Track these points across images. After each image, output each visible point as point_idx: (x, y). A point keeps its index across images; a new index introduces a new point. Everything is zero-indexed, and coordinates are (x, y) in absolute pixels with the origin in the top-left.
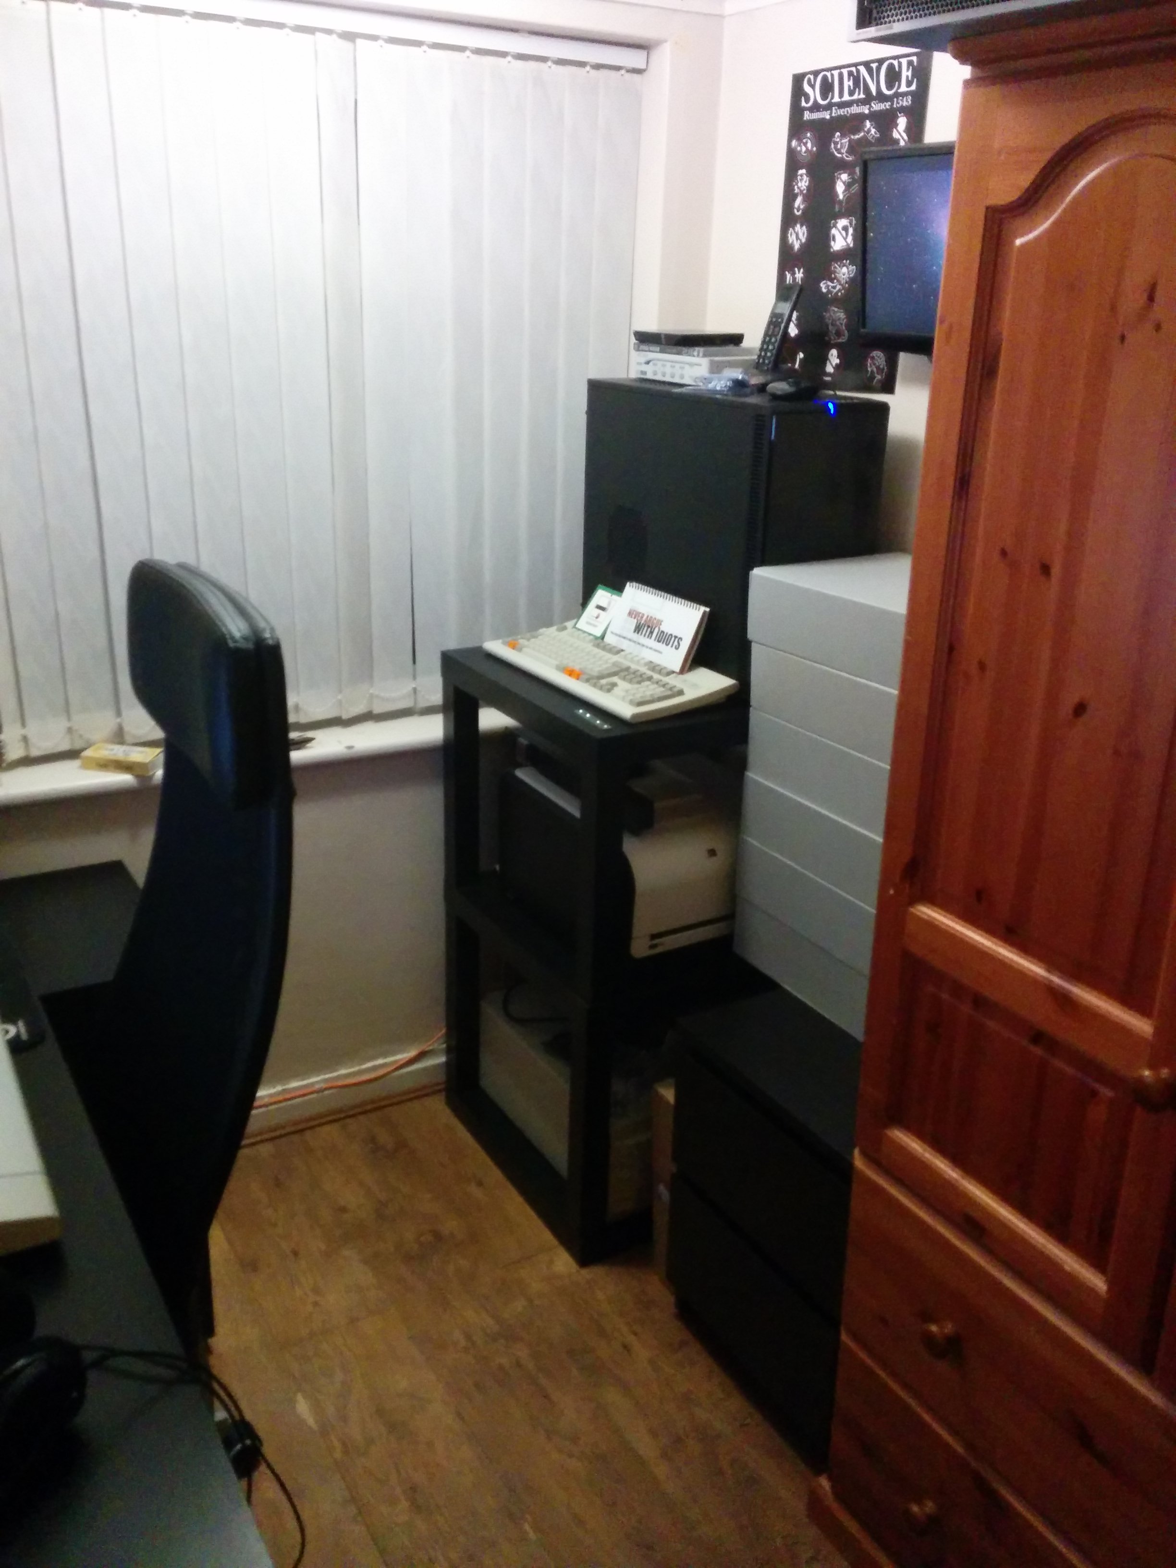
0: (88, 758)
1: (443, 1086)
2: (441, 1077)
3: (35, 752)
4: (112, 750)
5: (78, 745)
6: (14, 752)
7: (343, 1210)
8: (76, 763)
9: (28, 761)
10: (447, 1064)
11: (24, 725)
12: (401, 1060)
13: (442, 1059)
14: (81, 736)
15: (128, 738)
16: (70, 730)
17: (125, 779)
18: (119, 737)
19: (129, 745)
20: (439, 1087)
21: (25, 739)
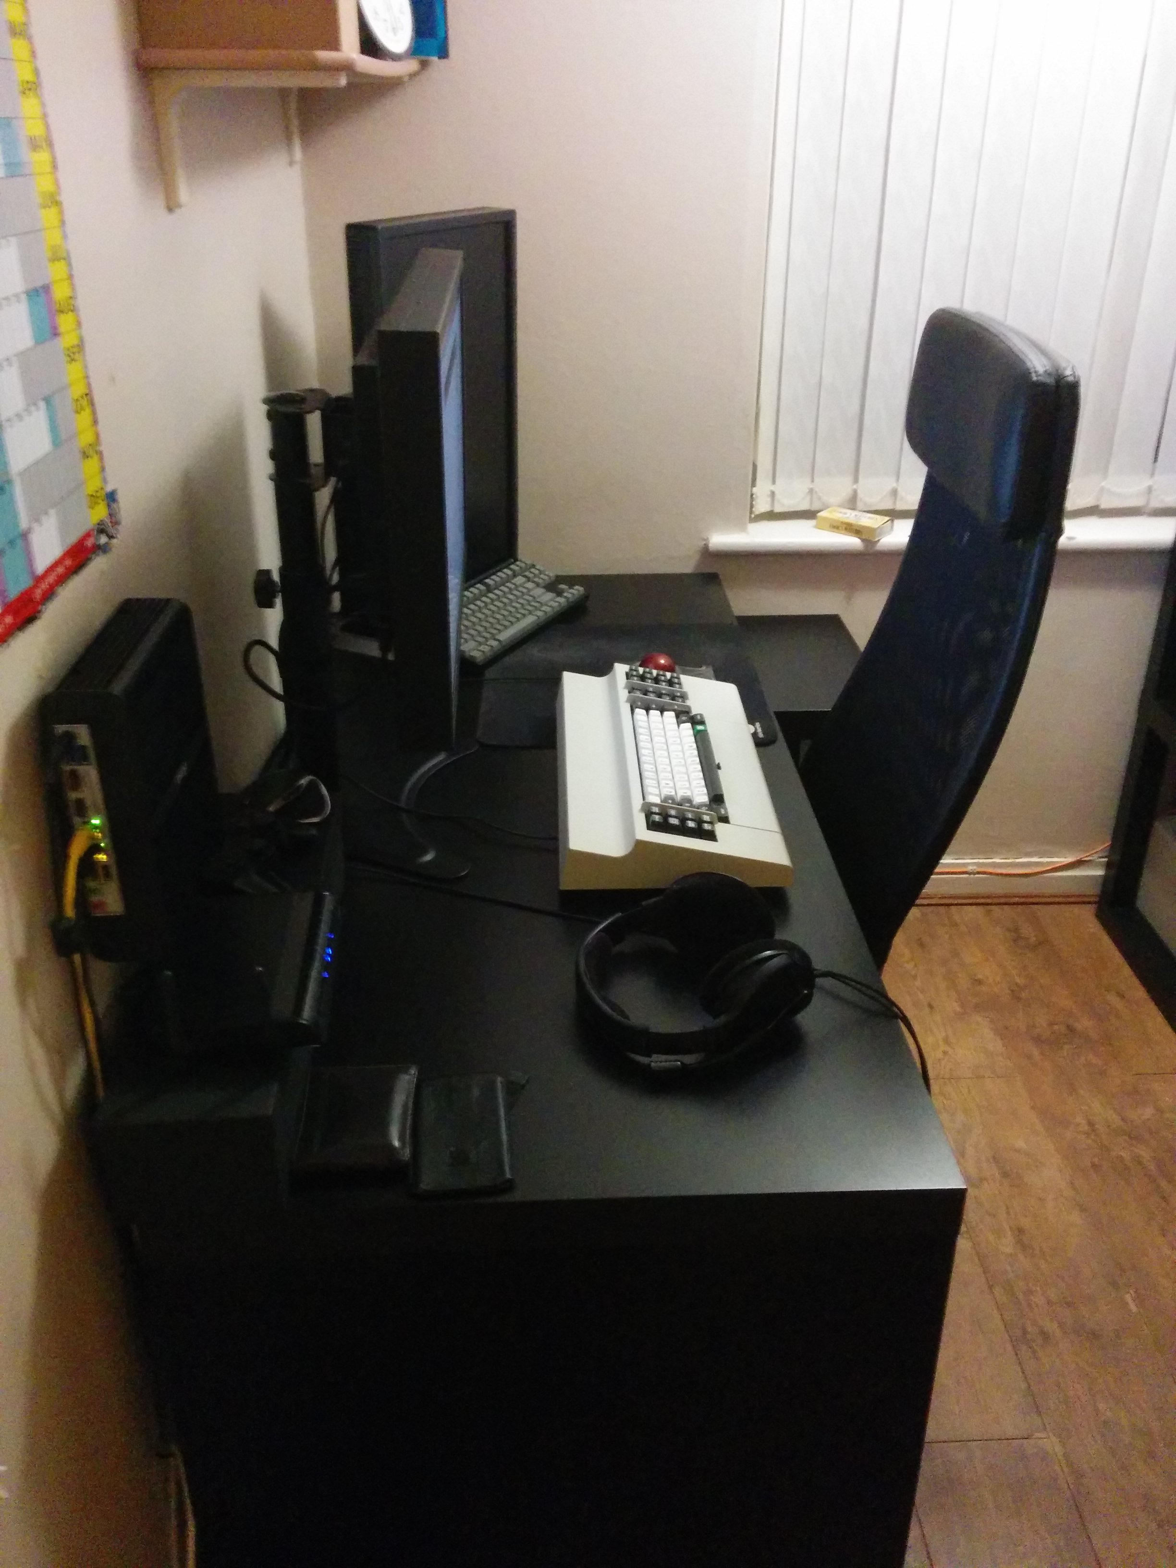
0: (825, 519)
1: (1097, 899)
2: (1094, 890)
3: (778, 509)
4: (845, 513)
5: (815, 507)
6: (762, 506)
7: (980, 982)
8: (812, 523)
9: (771, 516)
10: (1106, 879)
11: (774, 482)
12: (1057, 862)
13: (1100, 872)
14: (820, 498)
15: (860, 505)
16: (811, 491)
17: (852, 542)
18: (852, 502)
19: (860, 511)
20: (1092, 899)
21: (773, 494)
